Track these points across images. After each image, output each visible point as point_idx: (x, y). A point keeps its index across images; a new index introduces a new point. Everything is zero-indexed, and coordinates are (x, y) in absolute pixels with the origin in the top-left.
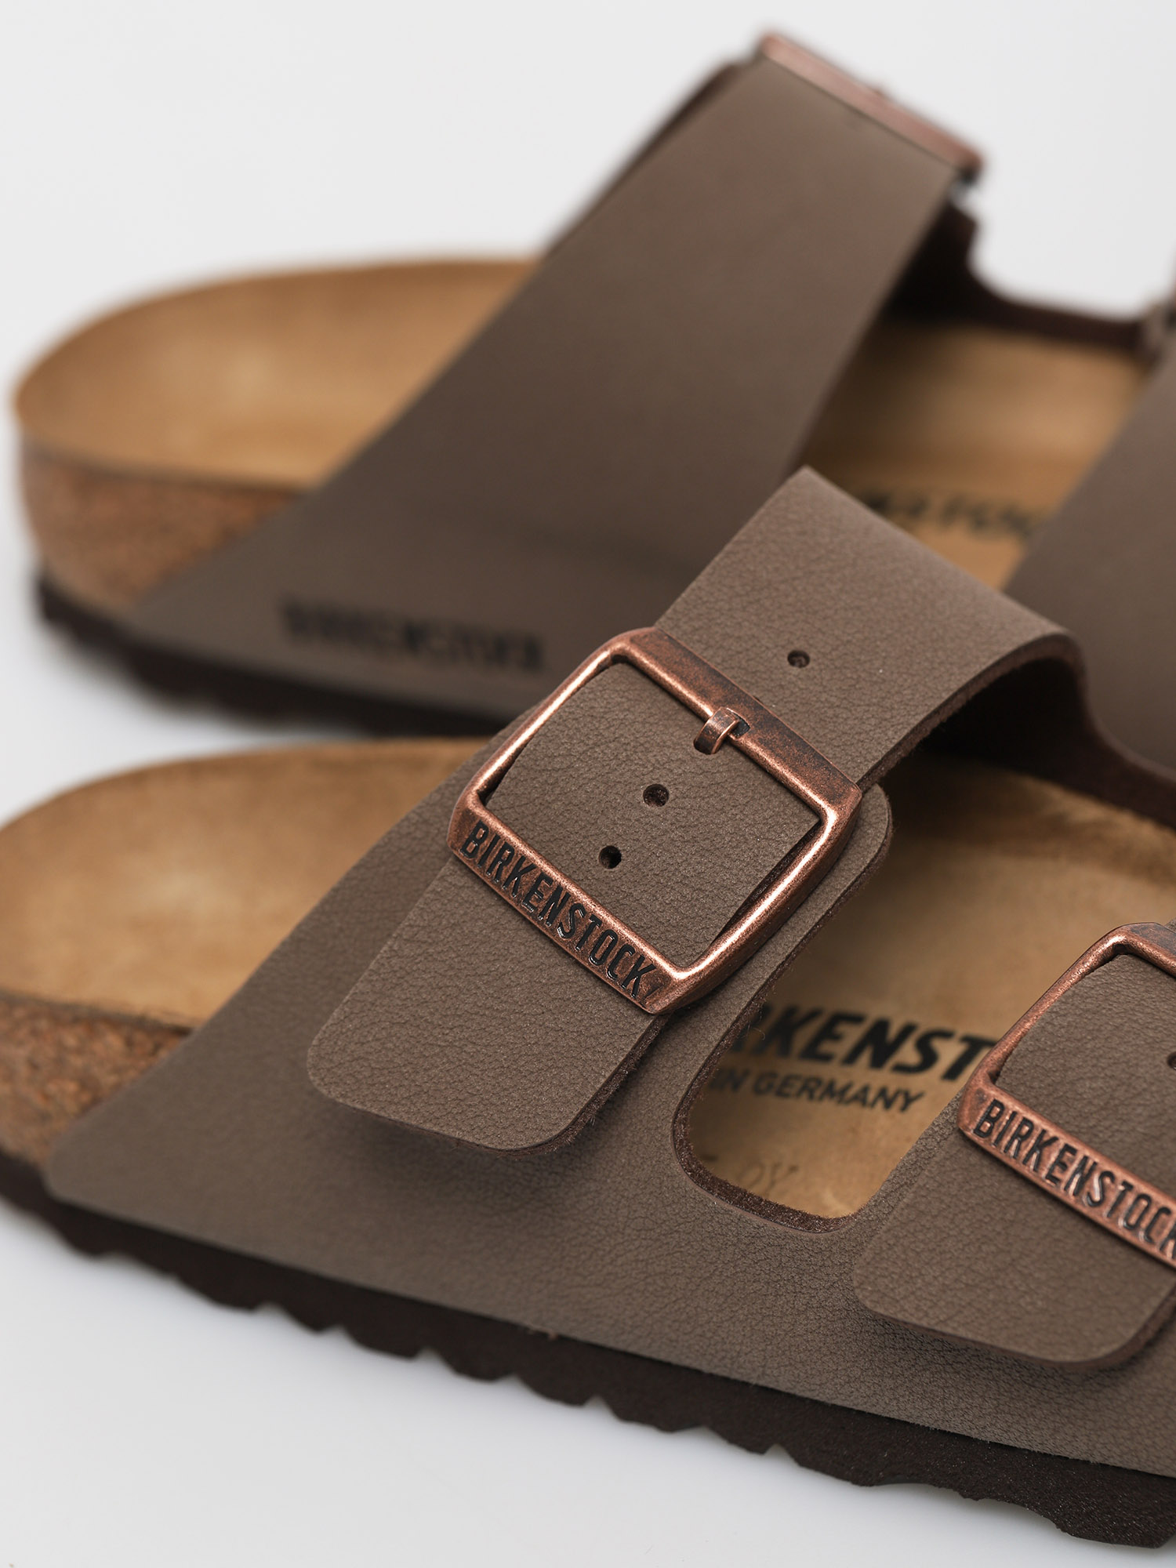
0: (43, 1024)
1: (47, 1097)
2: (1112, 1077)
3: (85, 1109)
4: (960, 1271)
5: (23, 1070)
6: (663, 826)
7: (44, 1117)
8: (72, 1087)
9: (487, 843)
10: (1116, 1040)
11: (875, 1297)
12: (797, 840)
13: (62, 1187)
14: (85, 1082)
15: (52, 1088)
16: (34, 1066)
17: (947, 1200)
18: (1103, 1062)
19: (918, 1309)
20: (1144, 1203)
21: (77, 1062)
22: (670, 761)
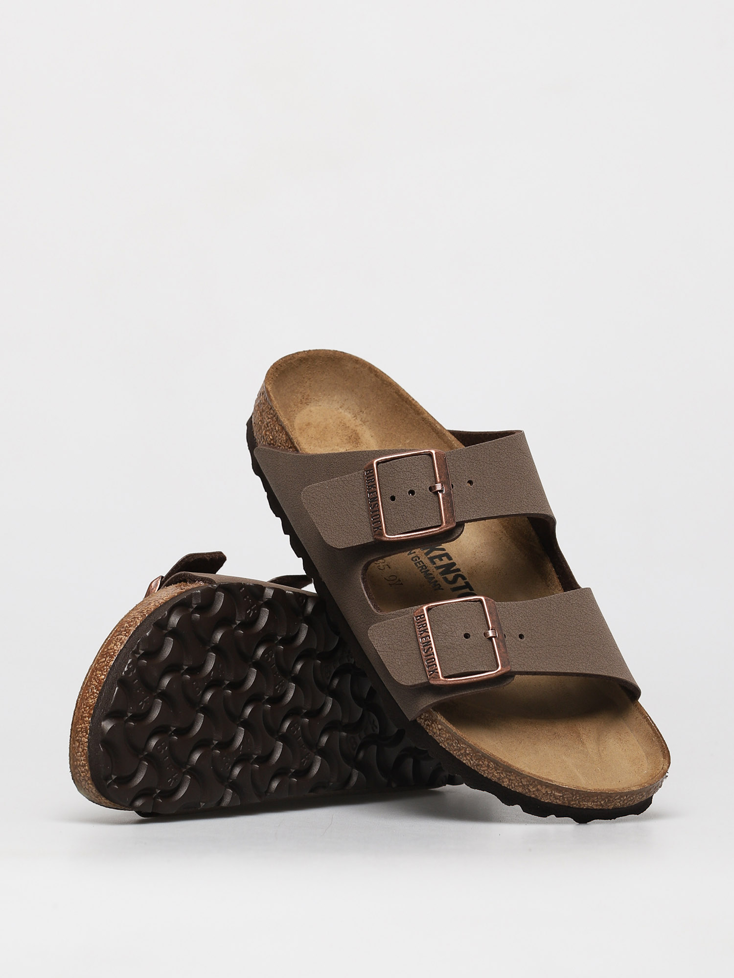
2: (451, 628)
4: (391, 643)
6: (408, 501)
9: (371, 474)
10: (459, 621)
11: (371, 635)
12: (433, 525)
17: (400, 626)
18: (452, 624)
19: (377, 644)
20: (433, 660)
22: (421, 487)
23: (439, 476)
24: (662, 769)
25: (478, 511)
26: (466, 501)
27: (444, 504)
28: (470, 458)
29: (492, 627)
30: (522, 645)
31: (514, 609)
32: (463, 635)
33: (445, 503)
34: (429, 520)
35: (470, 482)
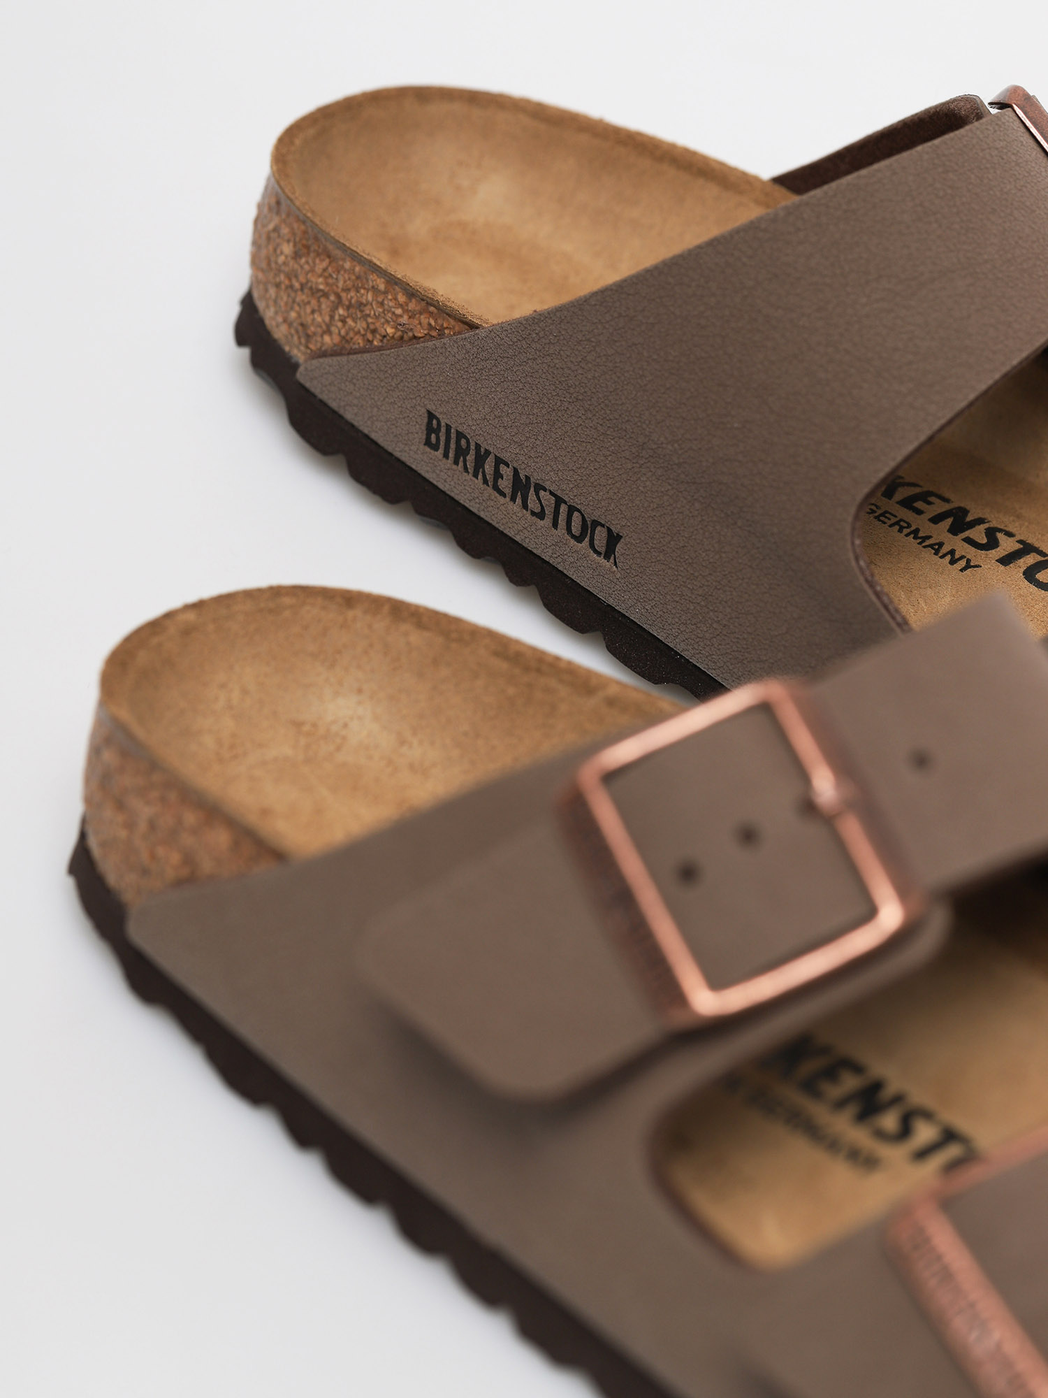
0: (173, 796)
1: (153, 856)
3: (179, 883)
5: (142, 826)
7: (145, 872)
8: (175, 858)
13: (137, 933)
14: (189, 859)
15: (161, 851)
16: (152, 825)
21: (187, 840)
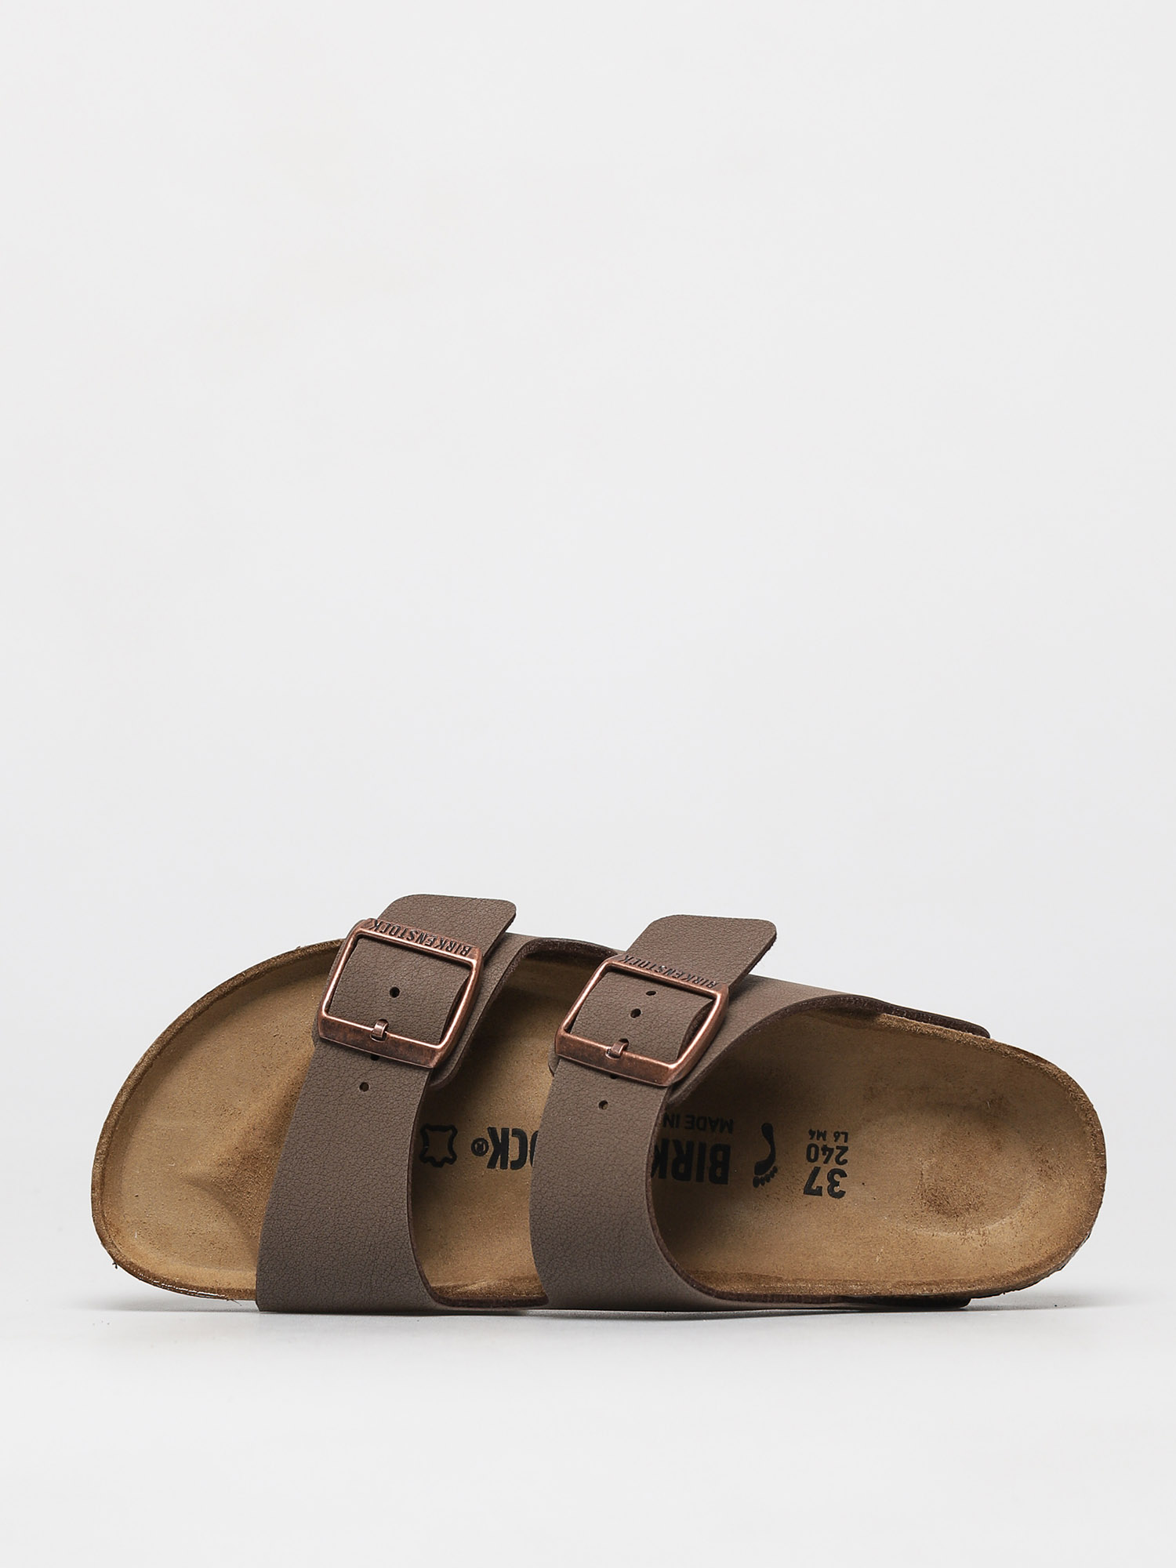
18: (425, 983)
23: (632, 1058)
24: (112, 1243)
25: (559, 1097)
26: (581, 1087)
27: (591, 1046)
28: (637, 1120)
29: (389, 1037)
30: (351, 1080)
31: (408, 1096)
32: (399, 987)
33: (591, 1049)
34: (585, 1021)
35: (603, 1104)
